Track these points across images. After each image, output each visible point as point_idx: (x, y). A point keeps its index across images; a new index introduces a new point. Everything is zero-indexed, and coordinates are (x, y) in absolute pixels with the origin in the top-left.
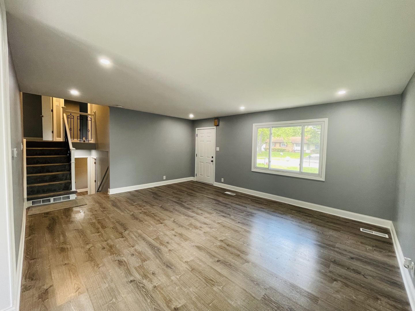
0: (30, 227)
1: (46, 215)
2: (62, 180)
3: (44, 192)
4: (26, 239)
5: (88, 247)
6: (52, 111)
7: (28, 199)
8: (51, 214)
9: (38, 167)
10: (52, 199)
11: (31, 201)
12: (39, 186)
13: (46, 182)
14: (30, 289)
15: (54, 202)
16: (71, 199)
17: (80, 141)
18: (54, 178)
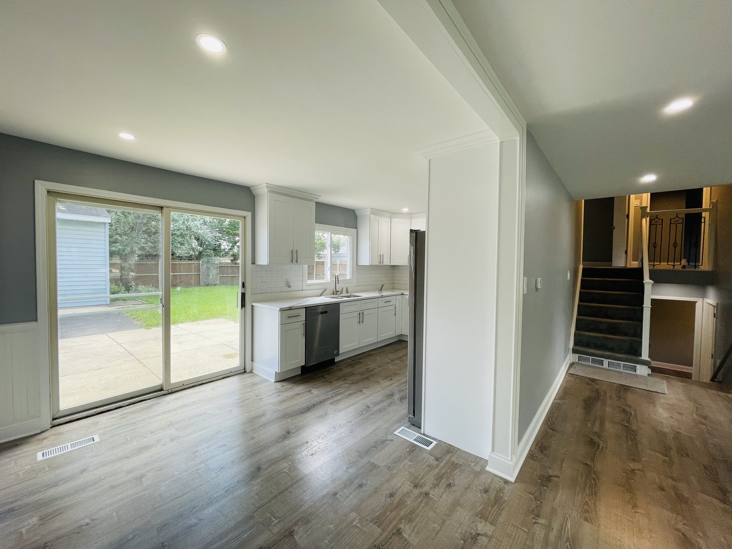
0: (565, 388)
1: (590, 382)
2: (626, 335)
3: (596, 347)
4: (555, 401)
5: (632, 465)
6: (628, 216)
7: (574, 351)
8: (598, 385)
9: (593, 307)
10: (606, 362)
11: (577, 355)
12: (589, 336)
13: (601, 332)
14: (535, 460)
15: (609, 368)
16: (638, 372)
17: (674, 266)
18: (613, 330)
